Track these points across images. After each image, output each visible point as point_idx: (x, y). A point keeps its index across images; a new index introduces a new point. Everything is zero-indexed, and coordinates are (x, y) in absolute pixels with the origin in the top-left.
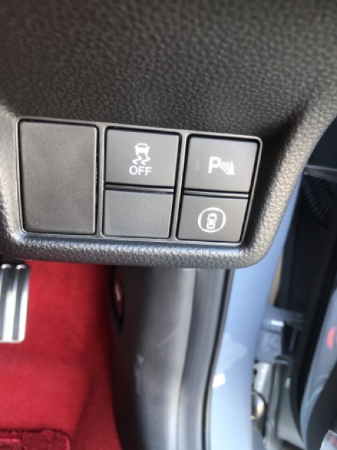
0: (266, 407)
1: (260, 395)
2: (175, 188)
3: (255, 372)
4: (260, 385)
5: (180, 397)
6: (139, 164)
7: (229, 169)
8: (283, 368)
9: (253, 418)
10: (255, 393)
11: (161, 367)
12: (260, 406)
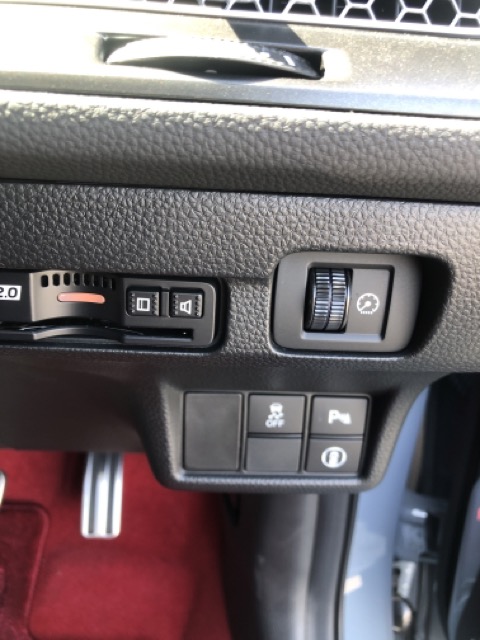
0: (415, 615)
1: (406, 601)
2: (303, 434)
3: (397, 572)
4: (405, 588)
5: (308, 604)
6: (274, 419)
7: (346, 419)
8: (431, 567)
9: (397, 629)
10: (397, 598)
11: (285, 569)
12: (407, 615)
